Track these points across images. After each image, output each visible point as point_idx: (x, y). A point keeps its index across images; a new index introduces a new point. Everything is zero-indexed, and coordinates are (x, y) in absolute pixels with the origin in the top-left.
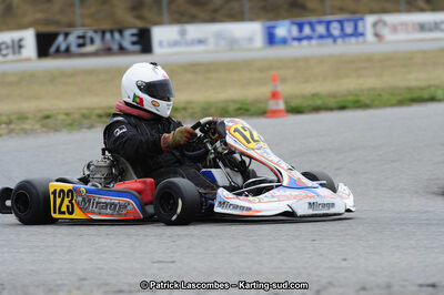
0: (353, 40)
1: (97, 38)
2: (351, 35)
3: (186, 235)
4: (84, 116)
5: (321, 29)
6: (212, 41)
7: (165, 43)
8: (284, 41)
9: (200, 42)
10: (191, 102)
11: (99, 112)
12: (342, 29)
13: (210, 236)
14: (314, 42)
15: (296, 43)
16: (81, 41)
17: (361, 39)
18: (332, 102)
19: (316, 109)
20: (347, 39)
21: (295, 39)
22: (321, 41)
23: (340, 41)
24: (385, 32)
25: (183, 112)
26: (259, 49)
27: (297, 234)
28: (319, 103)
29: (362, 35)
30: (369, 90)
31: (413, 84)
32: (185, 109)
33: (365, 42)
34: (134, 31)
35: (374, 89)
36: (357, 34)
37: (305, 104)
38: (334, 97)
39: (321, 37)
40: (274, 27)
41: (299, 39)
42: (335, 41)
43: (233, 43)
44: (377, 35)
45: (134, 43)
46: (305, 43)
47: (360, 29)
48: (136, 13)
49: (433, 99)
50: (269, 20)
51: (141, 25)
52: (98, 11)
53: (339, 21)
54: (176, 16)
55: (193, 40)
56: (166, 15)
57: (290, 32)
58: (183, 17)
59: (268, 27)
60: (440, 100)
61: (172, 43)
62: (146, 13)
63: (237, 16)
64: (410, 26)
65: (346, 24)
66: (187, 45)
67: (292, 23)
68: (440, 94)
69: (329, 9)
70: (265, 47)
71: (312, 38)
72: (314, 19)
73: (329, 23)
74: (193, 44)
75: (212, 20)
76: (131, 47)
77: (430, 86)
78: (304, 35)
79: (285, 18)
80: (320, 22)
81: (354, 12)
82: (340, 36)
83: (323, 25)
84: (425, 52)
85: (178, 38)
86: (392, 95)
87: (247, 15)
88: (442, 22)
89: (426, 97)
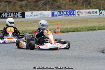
1: (12, 14)
2: (72, 15)
5: (65, 13)
6: (39, 15)
8: (56, 16)
9: (36, 15)
13: (50, 61)
14: (63, 16)
15: (59, 16)
16: (8, 15)
17: (74, 15)
18: (71, 30)
19: (68, 32)
20: (71, 16)
22: (65, 16)
24: (80, 14)
27: (71, 61)
28: (68, 30)
31: (90, 26)
34: (21, 13)
35: (81, 27)
36: (73, 14)
37: (65, 30)
38: (72, 29)
40: (54, 12)
41: (60, 15)
42: (68, 16)
45: (20, 15)
47: (74, 13)
48: (21, 8)
49: (95, 30)
50: (53, 10)
51: (22, 11)
52: (12, 8)
53: (69, 11)
54: (31, 9)
55: (34, 15)
56: (28, 9)
57: (58, 14)
58: (32, 10)
59: (52, 12)
60: (97, 30)
61: (29, 16)
62: (23, 8)
63: (45, 10)
64: (86, 12)
65: (71, 12)
66: (33, 16)
67: (58, 11)
68: (97, 28)
69: (67, 8)
70: (51, 17)
71: (63, 15)
72: (63, 11)
73: (67, 12)
74: (34, 16)
75: (39, 10)
76: (20, 17)
77: (94, 27)
78: (61, 14)
79: (57, 10)
80: (65, 11)
81: (73, 9)
82: (69, 15)
83: (66, 12)
84: (91, 19)
85: (31, 14)
86: (85, 28)
87: (47, 9)
88: (94, 12)
89: (93, 29)
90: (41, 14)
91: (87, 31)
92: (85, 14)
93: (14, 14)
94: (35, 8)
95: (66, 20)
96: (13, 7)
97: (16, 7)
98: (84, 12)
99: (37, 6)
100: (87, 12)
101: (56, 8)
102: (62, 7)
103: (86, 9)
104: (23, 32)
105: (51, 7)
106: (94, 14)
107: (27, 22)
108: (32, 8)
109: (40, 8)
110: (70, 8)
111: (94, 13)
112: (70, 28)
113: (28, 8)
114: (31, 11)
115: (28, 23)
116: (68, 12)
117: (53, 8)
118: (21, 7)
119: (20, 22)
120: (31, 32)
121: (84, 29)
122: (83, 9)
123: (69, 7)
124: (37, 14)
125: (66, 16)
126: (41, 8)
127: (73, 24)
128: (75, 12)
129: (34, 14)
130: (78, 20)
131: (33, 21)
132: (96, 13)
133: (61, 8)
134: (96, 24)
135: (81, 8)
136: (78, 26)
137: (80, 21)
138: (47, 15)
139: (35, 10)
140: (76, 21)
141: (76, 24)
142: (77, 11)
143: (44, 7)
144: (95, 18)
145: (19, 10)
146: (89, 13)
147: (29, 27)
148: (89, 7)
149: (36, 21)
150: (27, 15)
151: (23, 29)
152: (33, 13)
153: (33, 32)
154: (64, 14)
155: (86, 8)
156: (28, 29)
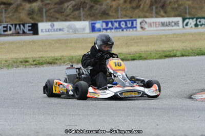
0: (131, 30)
1: (13, 28)
2: (130, 28)
3: (76, 115)
4: (14, 62)
5: (116, 25)
6: (66, 30)
7: (44, 31)
8: (99, 30)
9: (60, 30)
10: (63, 56)
11: (21, 60)
12: (126, 25)
13: (88, 115)
14: (113, 31)
15: (105, 31)
16: (5, 29)
17: (135, 29)
18: (129, 57)
20: (128, 30)
21: (104, 29)
22: (116, 30)
23: (125, 30)
24: (146, 26)
25: (60, 61)
26: (87, 33)
28: (123, 57)
29: (136, 27)
30: (145, 51)
31: (165, 49)
32: (61, 59)
33: (136, 30)
34: (30, 25)
35: (147, 51)
36: (133, 27)
38: (130, 54)
39: (116, 28)
40: (95, 23)
41: (106, 29)
42: (123, 30)
43: (75, 31)
44: (142, 28)
45: (29, 30)
46: (109, 31)
47: (135, 25)
48: (30, 16)
49: (175, 56)
50: (92, 20)
51: (33, 22)
52: (13, 16)
53: (125, 21)
54: (49, 18)
55: (57, 29)
56: (44, 17)
57: (102, 26)
58: (52, 18)
59: (92, 24)
60: (179, 56)
61: (47, 30)
62: (35, 16)
63: (78, 19)
64: (157, 23)
65: (128, 22)
66: (54, 31)
67: (103, 22)
68: (178, 53)
69: (120, 16)
70: (90, 33)
71: (112, 29)
72: (113, 20)
73: (120, 22)
74: (57, 31)
75: (66, 20)
76: (28, 32)
77: (174, 50)
78: (109, 27)
79: (100, 20)
80: (116, 22)
81: (131, 18)
82: (125, 28)
83: (118, 23)
84: (166, 35)
85: (50, 28)
86: (156, 54)
87: (82, 18)
88: (172, 22)
89: (172, 55)
90: (69, 27)
91: (160, 58)
92: (156, 27)
93: (18, 26)
94: (57, 15)
95: (119, 39)
96: (16, 14)
97: (20, 13)
98: (153, 23)
99: (61, 13)
100: (159, 22)
101: (100, 14)
102: (111, 14)
103: (156, 17)
104: (34, 61)
105: (89, 13)
106: (173, 26)
107: (43, 42)
108: (52, 15)
109: (67, 16)
110: (125, 16)
111: (173, 24)
112: (127, 54)
113: (44, 15)
114: (50, 21)
115: (45, 45)
116: (123, 23)
117: (92, 15)
118: (31, 13)
119: (30, 42)
120: (51, 61)
121: (153, 55)
122: (152, 17)
123: (124, 13)
124: (61, 28)
125: (118, 30)
126: (70, 16)
127: (132, 46)
128: (136, 23)
129: (55, 27)
130: (141, 38)
131: (54, 41)
132: (177, 24)
133: (108, 14)
134: (178, 46)
135: (147, 14)
136: (142, 50)
137: (145, 39)
138: (81, 29)
139: (57, 19)
140: (138, 41)
141: (138, 46)
142: (139, 20)
143: (76, 13)
144: (174, 34)
145: (27, 19)
146: (163, 24)
147: (45, 52)
148: (162, 13)
149: (59, 40)
150: (42, 30)
151: (34, 56)
152: (53, 25)
153: (54, 61)
154: (114, 27)
155: (158, 15)
156: (44, 56)
